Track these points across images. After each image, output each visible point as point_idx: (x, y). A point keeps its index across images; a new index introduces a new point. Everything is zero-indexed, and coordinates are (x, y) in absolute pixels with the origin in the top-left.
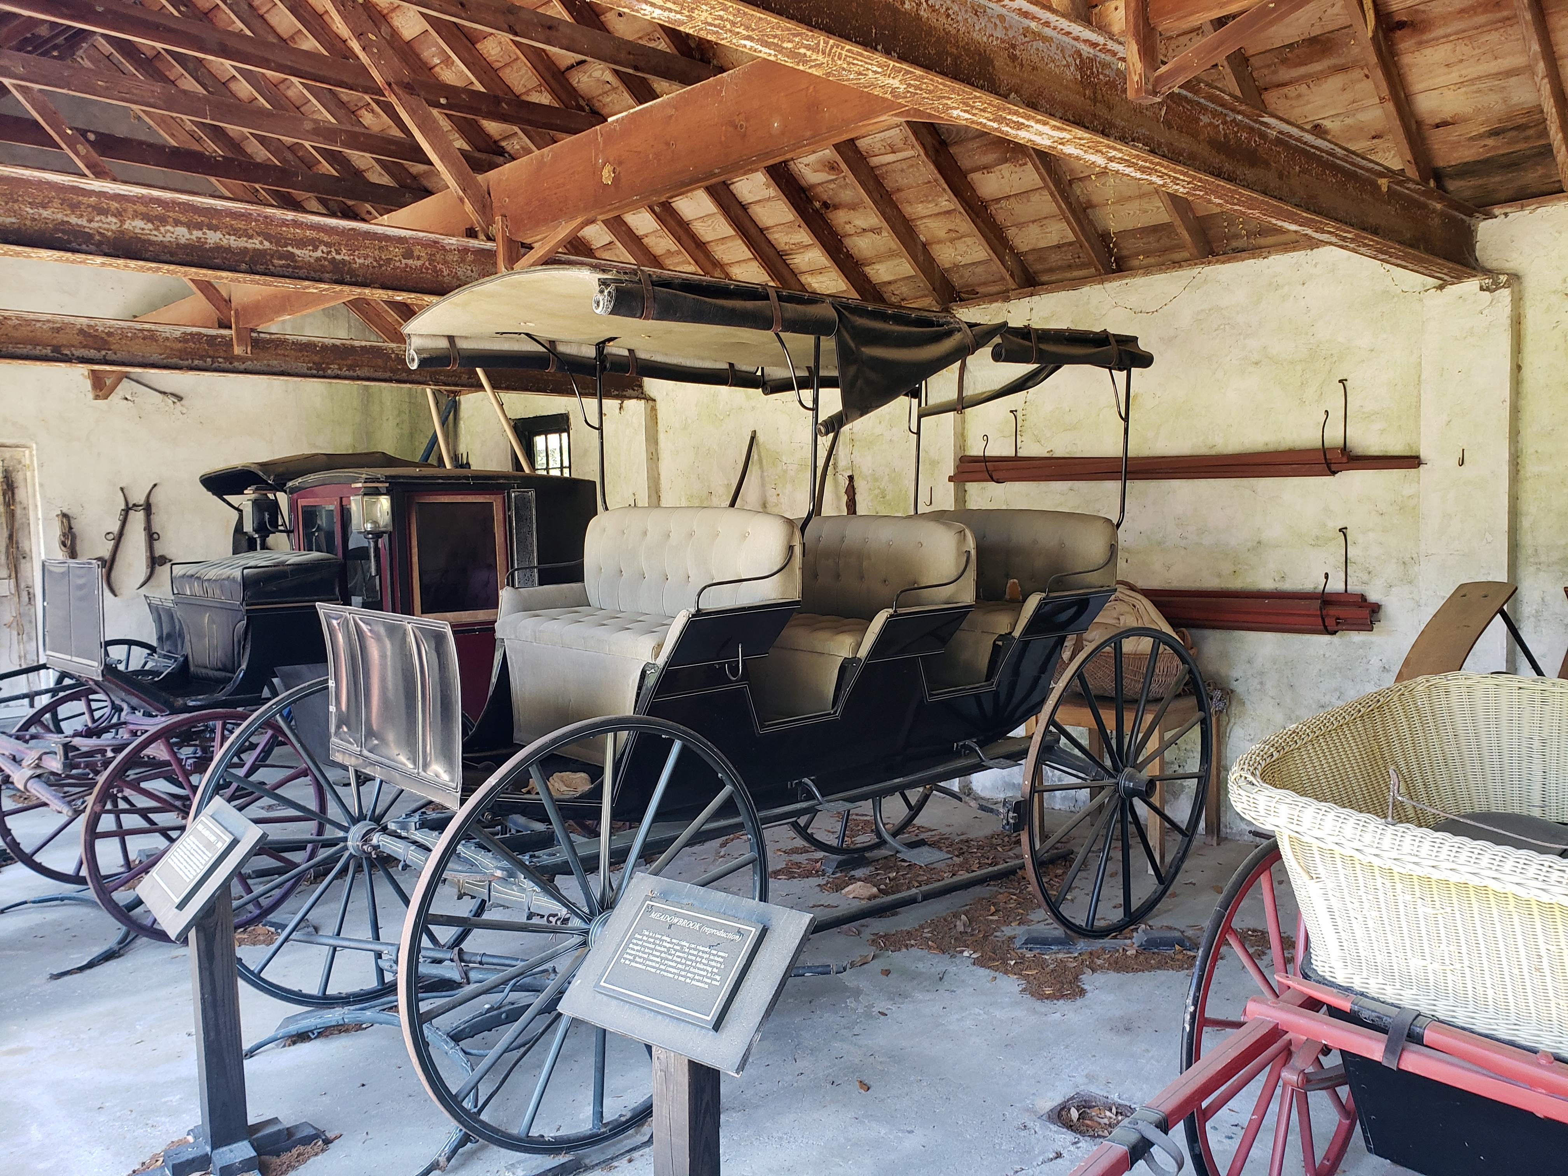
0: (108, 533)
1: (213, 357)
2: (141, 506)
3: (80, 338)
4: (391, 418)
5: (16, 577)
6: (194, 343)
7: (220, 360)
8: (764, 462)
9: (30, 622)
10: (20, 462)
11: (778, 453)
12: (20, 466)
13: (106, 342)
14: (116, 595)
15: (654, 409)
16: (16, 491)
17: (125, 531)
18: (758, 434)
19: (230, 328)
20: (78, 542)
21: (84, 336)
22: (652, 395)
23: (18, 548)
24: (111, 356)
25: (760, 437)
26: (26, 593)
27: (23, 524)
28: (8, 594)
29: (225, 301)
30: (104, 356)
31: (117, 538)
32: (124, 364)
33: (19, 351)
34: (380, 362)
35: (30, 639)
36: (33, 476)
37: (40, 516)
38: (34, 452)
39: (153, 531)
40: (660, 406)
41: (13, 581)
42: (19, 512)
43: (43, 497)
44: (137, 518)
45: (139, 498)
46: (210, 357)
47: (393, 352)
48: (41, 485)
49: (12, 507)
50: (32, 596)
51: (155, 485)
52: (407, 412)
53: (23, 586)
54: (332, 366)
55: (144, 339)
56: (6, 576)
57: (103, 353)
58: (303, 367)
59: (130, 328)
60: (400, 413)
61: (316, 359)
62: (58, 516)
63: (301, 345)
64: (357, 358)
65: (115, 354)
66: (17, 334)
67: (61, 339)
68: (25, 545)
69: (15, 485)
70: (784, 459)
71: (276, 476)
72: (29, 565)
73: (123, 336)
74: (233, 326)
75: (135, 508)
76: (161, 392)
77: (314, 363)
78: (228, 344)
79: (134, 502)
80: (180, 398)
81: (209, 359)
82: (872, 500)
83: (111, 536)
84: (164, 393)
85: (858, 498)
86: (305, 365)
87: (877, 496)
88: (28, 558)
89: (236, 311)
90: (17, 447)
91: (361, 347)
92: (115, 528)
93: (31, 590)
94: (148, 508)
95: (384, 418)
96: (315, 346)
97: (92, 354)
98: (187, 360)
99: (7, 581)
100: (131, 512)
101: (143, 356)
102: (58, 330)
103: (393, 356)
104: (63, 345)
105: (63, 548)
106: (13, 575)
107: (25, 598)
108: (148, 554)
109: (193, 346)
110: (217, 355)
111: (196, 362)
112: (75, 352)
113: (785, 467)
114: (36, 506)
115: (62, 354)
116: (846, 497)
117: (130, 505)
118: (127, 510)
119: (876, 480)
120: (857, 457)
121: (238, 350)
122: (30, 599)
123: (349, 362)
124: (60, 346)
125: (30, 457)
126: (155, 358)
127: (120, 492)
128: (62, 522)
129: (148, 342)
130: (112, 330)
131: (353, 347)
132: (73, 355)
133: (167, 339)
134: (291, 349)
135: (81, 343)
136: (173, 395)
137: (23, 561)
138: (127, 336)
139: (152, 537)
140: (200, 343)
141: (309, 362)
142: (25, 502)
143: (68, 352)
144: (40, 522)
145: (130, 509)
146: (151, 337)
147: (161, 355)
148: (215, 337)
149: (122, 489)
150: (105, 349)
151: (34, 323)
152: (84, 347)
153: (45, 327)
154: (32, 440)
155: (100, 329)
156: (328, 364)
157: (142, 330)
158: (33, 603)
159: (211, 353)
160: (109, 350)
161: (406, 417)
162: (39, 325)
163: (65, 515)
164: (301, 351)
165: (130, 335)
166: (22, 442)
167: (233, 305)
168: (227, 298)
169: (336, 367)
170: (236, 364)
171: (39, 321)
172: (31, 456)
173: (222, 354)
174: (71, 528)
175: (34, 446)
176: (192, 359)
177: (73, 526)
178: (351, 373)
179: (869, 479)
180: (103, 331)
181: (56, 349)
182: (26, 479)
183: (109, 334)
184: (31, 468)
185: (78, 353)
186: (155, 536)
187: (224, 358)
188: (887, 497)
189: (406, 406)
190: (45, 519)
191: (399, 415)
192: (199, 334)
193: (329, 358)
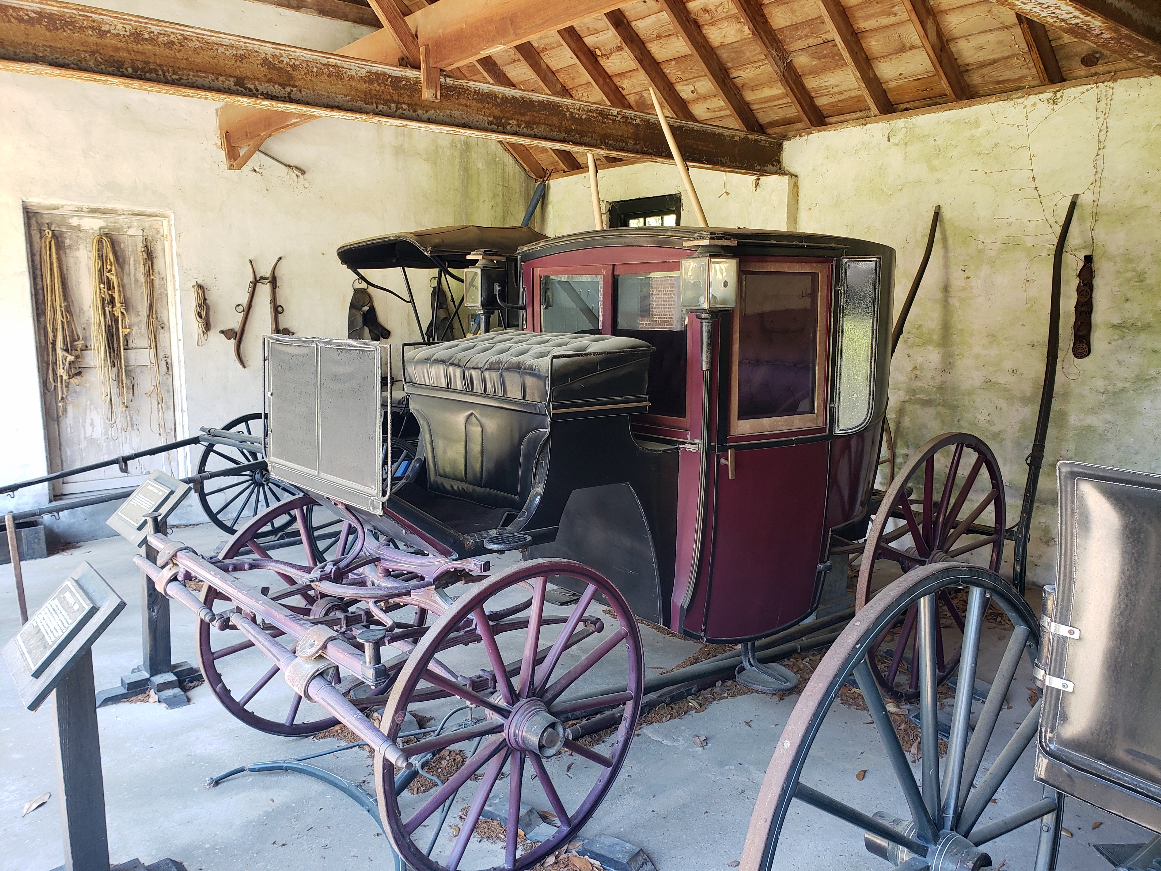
0: (238, 305)
1: (397, 103)
2: (267, 279)
3: (264, 70)
4: (487, 199)
5: (156, 346)
6: (379, 85)
7: (404, 106)
8: (950, 241)
9: (168, 391)
10: (158, 232)
11: (971, 230)
12: (159, 236)
13: (291, 77)
14: (245, 367)
15: (796, 185)
16: (155, 260)
17: (253, 304)
18: (943, 210)
19: (418, 68)
20: (211, 313)
21: (269, 68)
22: (793, 171)
23: (157, 318)
24: (297, 96)
25: (947, 214)
26: (165, 363)
27: (161, 294)
28: (148, 363)
29: (412, 36)
30: (289, 94)
31: (246, 311)
32: (308, 104)
33: (200, 81)
34: (556, 120)
35: (169, 408)
36: (171, 246)
37: (177, 286)
38: (172, 222)
39: (278, 304)
40: (804, 183)
41: (153, 351)
42: (157, 282)
43: (180, 267)
44: (264, 290)
45: (265, 271)
46: (394, 102)
47: (568, 109)
48: (178, 255)
49: (152, 277)
50: (169, 366)
51: (280, 258)
52: (501, 194)
53: (161, 355)
54: (511, 122)
55: (329, 76)
56: (146, 346)
57: (288, 89)
58: (483, 119)
59: (315, 61)
60: (495, 195)
61: (497, 112)
62: (193, 286)
63: (482, 94)
64: (535, 114)
65: (300, 91)
66: (198, 60)
67: (245, 69)
68: (163, 315)
69: (154, 255)
70: (981, 237)
71: (434, 247)
72: (167, 335)
73: (309, 71)
74: (422, 65)
75: (262, 281)
76: (286, 165)
77: (494, 117)
78: (414, 87)
79: (262, 275)
80: (303, 172)
81: (393, 105)
82: (1121, 284)
83: (241, 308)
84: (289, 166)
85: (1098, 282)
86: (485, 118)
87: (1129, 280)
88: (166, 328)
89: (427, 47)
90: (156, 216)
91: (539, 102)
92: (244, 300)
93: (169, 361)
94: (274, 281)
95: (481, 201)
96: (496, 97)
97: (276, 89)
98: (372, 104)
99: (148, 350)
100: (259, 285)
101: (328, 97)
102: (242, 58)
103: (568, 114)
104: (247, 77)
105: (198, 318)
106: (153, 345)
107: (163, 368)
108: (274, 327)
109: (378, 88)
110: (401, 100)
111: (381, 107)
112: (259, 87)
113: (981, 247)
114: (174, 277)
115: (246, 89)
116: (1077, 281)
117: (258, 278)
118: (256, 282)
119: (1130, 260)
120: (1101, 234)
121: (427, 94)
122: (168, 368)
123: (527, 118)
124: (243, 79)
125: (166, 227)
126: (340, 99)
127: (249, 265)
128: (198, 293)
129: (333, 80)
130: (297, 63)
131: (531, 102)
132: (257, 90)
133: (352, 77)
134: (473, 99)
135: (265, 75)
136: (297, 168)
137: (162, 331)
138: (312, 72)
139: (277, 310)
140: (385, 85)
141: (489, 116)
142: (163, 272)
143: (252, 87)
144: (178, 292)
145: (258, 281)
146: (336, 73)
147: (346, 96)
148: (399, 79)
149: (251, 262)
150: (290, 85)
151: (216, 47)
152: (270, 81)
153: (228, 53)
154: (170, 209)
155: (286, 60)
156: (508, 119)
157: (327, 65)
158: (170, 372)
159: (396, 98)
160: (294, 86)
161: (499, 200)
162: (221, 50)
163: (200, 287)
164: (482, 101)
165: (315, 70)
166: (161, 211)
167: (421, 40)
168: (414, 33)
169: (515, 123)
170: (420, 112)
171: (222, 45)
172: (169, 225)
173: (406, 99)
174: (205, 299)
175: (172, 216)
176: (377, 104)
177: (207, 297)
178: (529, 131)
179: (1118, 259)
180: (288, 64)
181: (240, 82)
182: (164, 250)
183: (295, 67)
184: (169, 237)
185: (263, 87)
186: (280, 309)
187: (408, 105)
188: (1148, 281)
189: (499, 189)
190: (182, 290)
191: (494, 197)
192: (384, 74)
193: (508, 112)
